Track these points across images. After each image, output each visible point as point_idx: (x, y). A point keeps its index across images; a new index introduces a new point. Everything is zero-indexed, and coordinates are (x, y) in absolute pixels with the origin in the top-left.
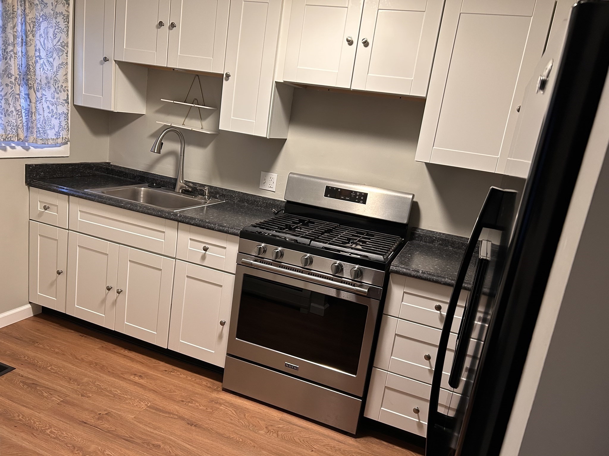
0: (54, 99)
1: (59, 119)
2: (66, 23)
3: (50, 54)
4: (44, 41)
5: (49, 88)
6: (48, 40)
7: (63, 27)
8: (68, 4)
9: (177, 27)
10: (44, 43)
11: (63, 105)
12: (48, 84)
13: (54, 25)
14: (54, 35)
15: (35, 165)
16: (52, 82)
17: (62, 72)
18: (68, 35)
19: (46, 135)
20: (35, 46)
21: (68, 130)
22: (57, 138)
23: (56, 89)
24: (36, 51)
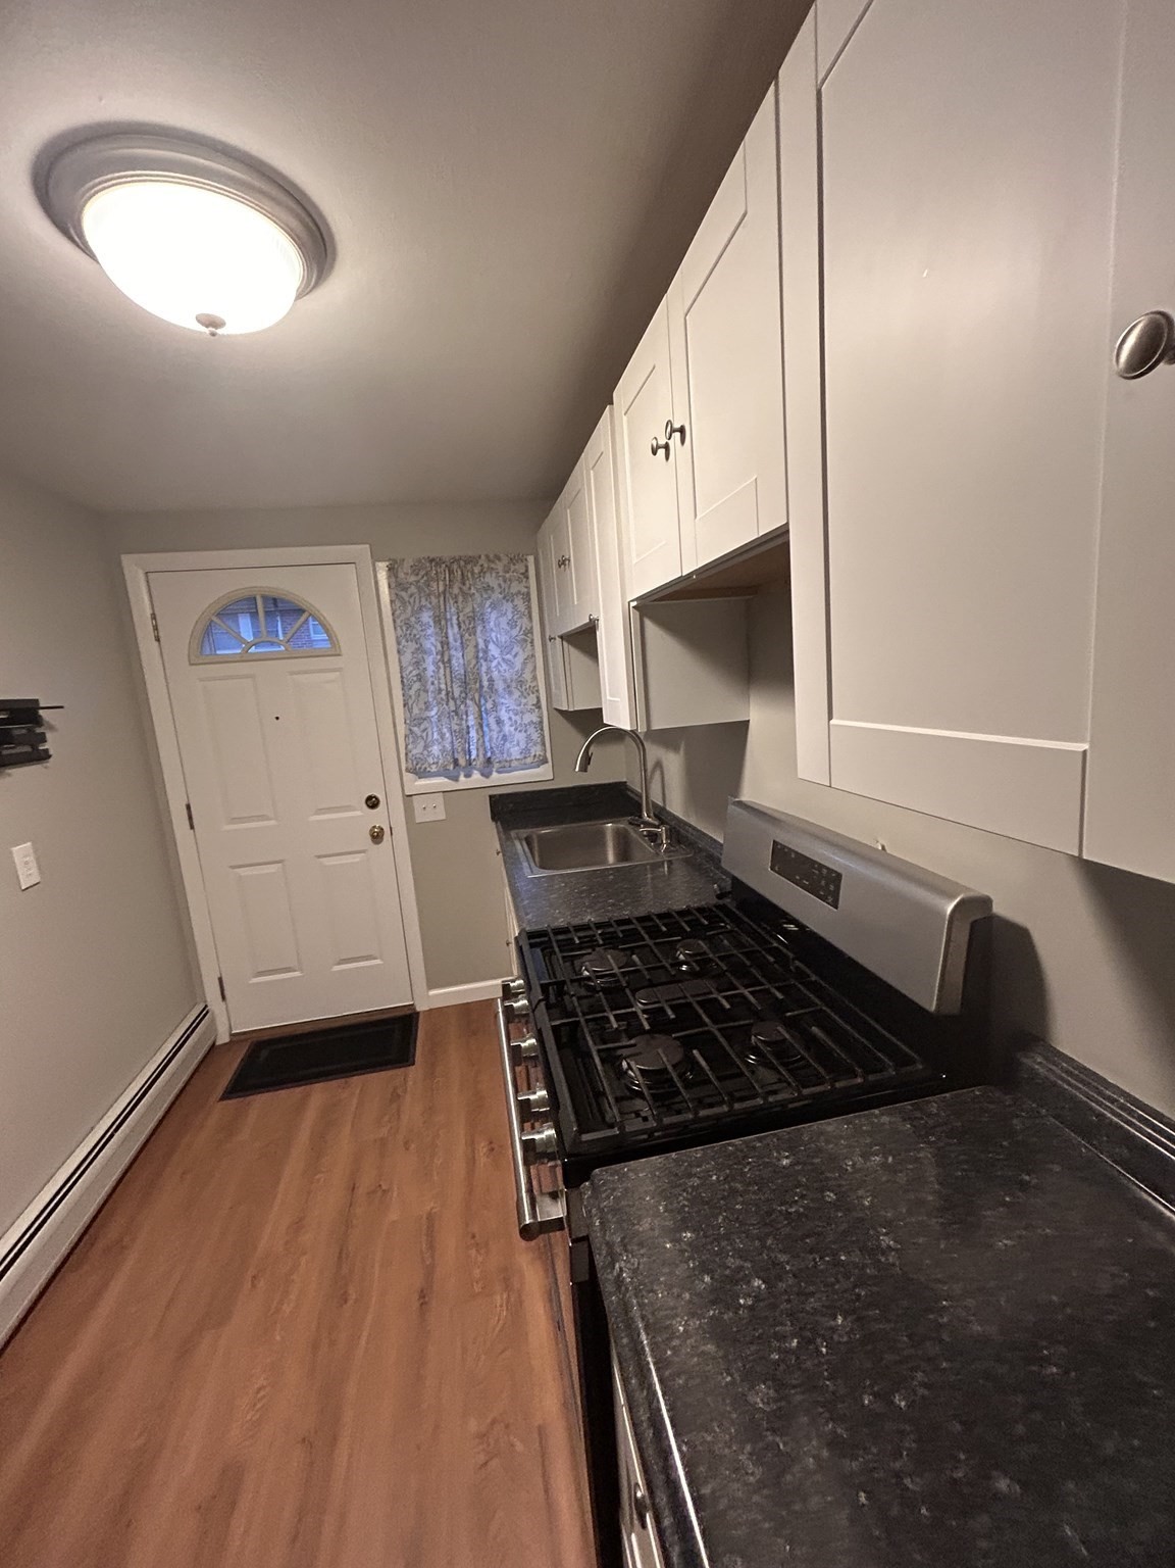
0: (520, 706)
1: (525, 731)
2: (527, 603)
3: (506, 649)
4: (496, 637)
5: (510, 693)
6: (500, 634)
7: (523, 610)
8: (527, 578)
9: (569, 561)
10: (497, 639)
11: (531, 711)
12: (508, 688)
13: (510, 610)
14: (512, 624)
15: (501, 795)
16: (514, 684)
17: (530, 667)
18: (530, 618)
19: (505, 755)
20: (476, 646)
21: (544, 744)
22: (525, 758)
23: (522, 692)
24: (478, 652)
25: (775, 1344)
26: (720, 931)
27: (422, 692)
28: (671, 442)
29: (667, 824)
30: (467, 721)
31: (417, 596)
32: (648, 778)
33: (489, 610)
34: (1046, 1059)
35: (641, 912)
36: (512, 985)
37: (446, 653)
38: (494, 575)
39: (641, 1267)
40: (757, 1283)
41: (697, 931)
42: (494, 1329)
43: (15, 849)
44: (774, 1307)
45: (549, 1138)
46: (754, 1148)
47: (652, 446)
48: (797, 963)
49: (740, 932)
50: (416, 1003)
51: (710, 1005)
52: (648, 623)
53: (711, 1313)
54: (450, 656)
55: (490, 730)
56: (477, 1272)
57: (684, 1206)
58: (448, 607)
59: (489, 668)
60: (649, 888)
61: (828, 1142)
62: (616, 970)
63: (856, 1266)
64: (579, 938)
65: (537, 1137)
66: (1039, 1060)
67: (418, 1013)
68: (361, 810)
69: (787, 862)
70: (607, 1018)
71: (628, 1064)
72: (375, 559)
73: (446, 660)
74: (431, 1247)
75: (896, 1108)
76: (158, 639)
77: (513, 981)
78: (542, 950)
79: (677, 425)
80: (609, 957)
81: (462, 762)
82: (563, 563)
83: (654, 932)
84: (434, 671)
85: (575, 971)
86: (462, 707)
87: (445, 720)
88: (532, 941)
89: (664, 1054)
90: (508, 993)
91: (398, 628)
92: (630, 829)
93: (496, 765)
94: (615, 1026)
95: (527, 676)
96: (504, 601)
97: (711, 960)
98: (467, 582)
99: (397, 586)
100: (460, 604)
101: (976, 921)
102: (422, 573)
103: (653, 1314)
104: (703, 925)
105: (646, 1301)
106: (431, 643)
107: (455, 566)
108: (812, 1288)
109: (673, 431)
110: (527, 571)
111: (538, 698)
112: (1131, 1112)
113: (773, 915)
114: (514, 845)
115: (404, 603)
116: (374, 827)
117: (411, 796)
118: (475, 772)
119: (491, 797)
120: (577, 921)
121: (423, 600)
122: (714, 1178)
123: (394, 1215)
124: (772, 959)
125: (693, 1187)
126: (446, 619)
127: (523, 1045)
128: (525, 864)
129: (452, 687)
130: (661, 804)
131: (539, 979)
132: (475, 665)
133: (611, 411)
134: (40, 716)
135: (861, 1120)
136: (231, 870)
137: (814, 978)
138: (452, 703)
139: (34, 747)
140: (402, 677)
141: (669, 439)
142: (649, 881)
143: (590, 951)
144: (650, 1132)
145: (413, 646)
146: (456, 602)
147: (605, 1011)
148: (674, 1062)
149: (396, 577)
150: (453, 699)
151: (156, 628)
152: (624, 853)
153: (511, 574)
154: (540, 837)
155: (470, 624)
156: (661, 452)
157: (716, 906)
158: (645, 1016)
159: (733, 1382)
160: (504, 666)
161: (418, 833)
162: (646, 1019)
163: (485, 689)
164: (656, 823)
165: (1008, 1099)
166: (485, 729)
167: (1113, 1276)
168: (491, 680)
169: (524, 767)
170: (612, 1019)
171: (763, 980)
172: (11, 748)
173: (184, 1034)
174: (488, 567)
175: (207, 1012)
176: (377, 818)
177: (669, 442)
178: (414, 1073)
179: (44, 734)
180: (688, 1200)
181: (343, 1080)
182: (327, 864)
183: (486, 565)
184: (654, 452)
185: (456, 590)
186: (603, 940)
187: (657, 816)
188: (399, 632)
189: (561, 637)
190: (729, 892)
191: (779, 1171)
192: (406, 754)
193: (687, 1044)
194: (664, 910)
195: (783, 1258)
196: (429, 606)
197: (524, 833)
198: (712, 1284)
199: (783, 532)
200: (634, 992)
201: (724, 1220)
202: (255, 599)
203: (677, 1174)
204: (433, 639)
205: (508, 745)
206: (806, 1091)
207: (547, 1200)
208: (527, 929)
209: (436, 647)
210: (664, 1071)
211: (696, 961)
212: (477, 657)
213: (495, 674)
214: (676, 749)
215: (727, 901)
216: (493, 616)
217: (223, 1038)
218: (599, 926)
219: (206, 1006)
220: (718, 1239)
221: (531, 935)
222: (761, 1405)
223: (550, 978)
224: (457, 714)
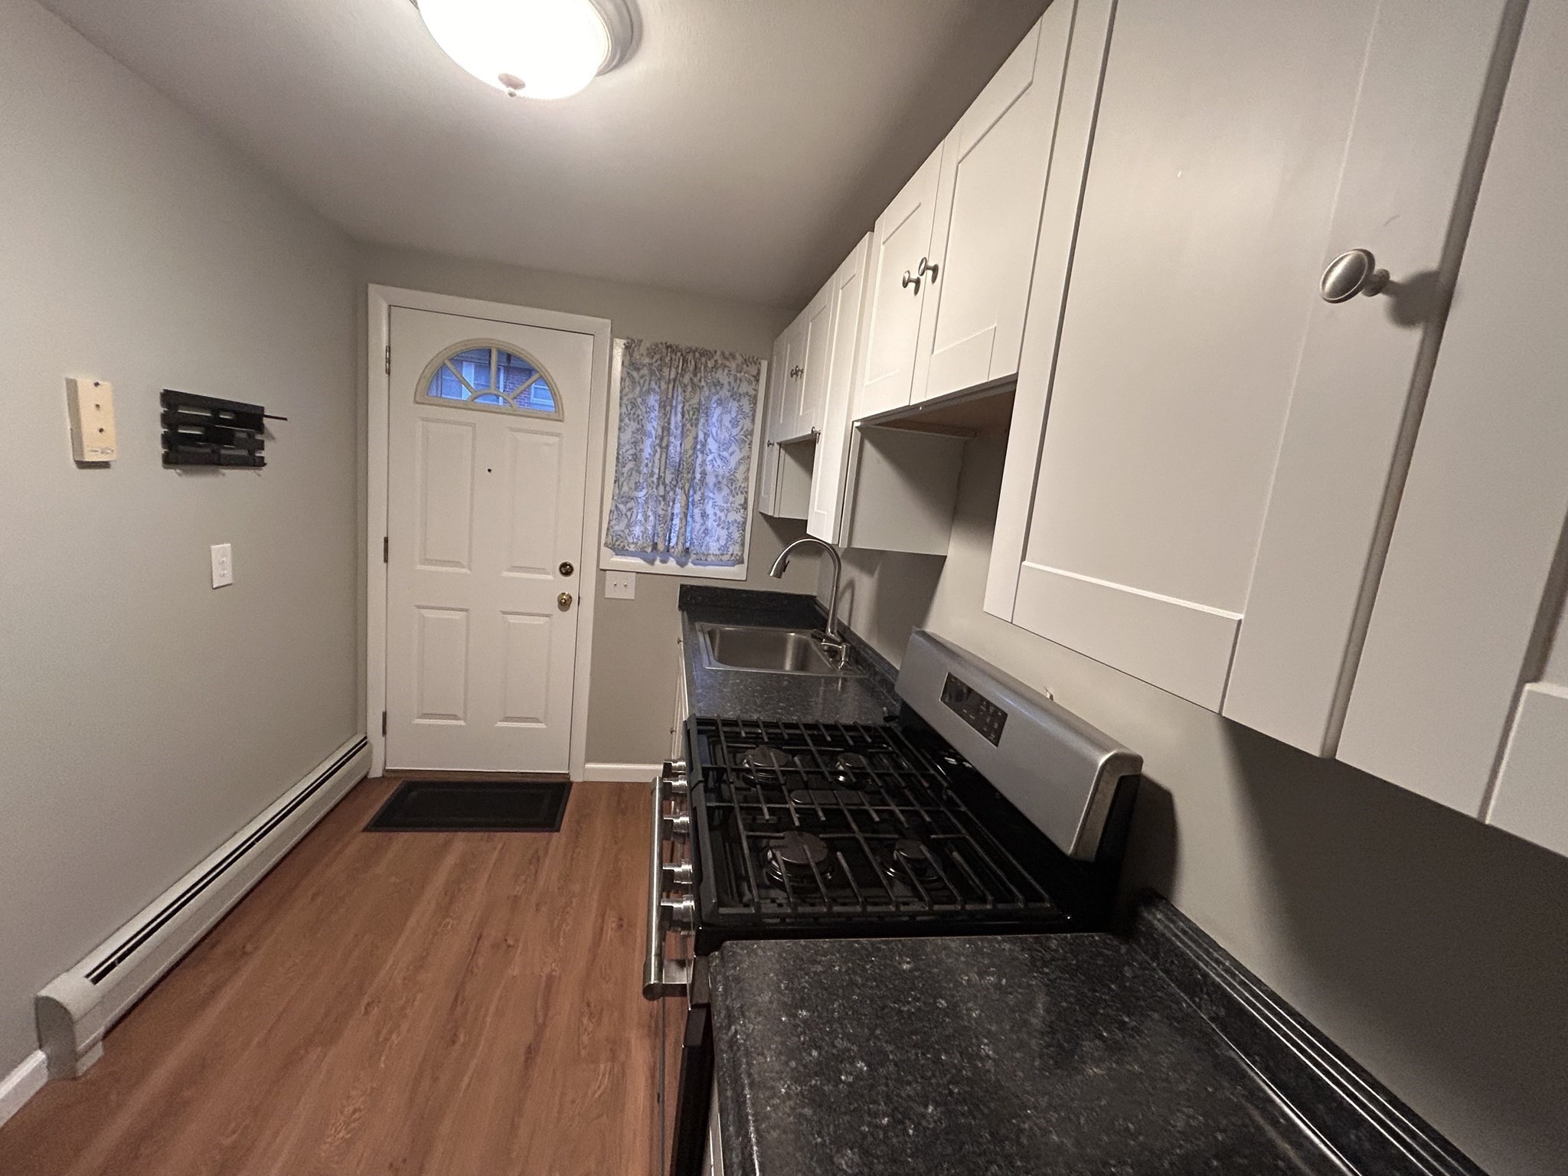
0: (727, 503)
1: (728, 529)
2: (752, 405)
3: (724, 445)
4: (717, 432)
5: (720, 489)
6: (721, 430)
7: (747, 411)
8: (757, 381)
9: (802, 372)
10: (717, 434)
11: (737, 511)
12: (718, 485)
13: (734, 409)
14: (735, 423)
15: (692, 586)
16: (725, 482)
17: (742, 468)
18: (753, 420)
19: (703, 548)
20: (696, 438)
21: (743, 545)
22: (722, 555)
23: (731, 491)
24: (697, 443)
25: (867, 1119)
26: (882, 750)
27: (634, 472)
28: (922, 278)
29: (849, 643)
30: (673, 508)
31: (647, 378)
32: (839, 594)
33: (715, 405)
34: (1166, 915)
35: (809, 720)
36: (673, 765)
37: (665, 439)
38: (726, 371)
39: (756, 1032)
40: (860, 1064)
41: (860, 747)
42: (594, 1094)
43: (213, 547)
44: (872, 1087)
45: (687, 909)
46: (879, 949)
47: (904, 278)
48: (950, 792)
49: (900, 754)
50: (571, 774)
51: (862, 816)
52: (868, 446)
53: (813, 1082)
54: (669, 442)
55: (694, 521)
56: (585, 1039)
57: (805, 988)
58: (675, 395)
59: (704, 461)
60: (820, 700)
61: (948, 956)
62: (776, 767)
63: (955, 1066)
64: (746, 733)
65: (676, 905)
66: (1159, 916)
67: (571, 783)
68: (554, 573)
69: (959, 695)
70: (761, 810)
71: (773, 854)
72: (614, 334)
73: (664, 445)
74: (547, 1007)
75: (1019, 938)
76: (388, 372)
77: (675, 762)
78: (708, 738)
79: (931, 264)
80: (772, 754)
81: (661, 547)
82: (796, 373)
83: (819, 740)
84: (650, 454)
85: (735, 762)
86: (671, 494)
87: (651, 503)
88: (702, 728)
89: (810, 851)
90: (669, 772)
91: (624, 406)
92: (811, 641)
93: (693, 557)
94: (767, 817)
95: (740, 476)
96: (731, 400)
97: (868, 774)
98: (699, 375)
99: (631, 365)
100: (688, 394)
101: (1123, 776)
102: (657, 356)
103: (759, 1073)
104: (866, 742)
105: (755, 1062)
106: (653, 426)
107: (690, 357)
108: (910, 1078)
109: (927, 268)
110: (759, 374)
111: (746, 499)
112: (1233, 976)
113: (937, 745)
114: (697, 636)
115: (633, 381)
116: (564, 594)
117: (605, 570)
118: (671, 559)
119: (682, 586)
120: (746, 717)
121: (653, 383)
122: (837, 968)
123: (515, 970)
124: (926, 785)
125: (815, 973)
126: (671, 406)
127: (675, 821)
128: (705, 657)
129: (665, 472)
130: (846, 624)
131: (702, 763)
132: (690, 457)
133: (871, 239)
134: (263, 425)
135: (983, 942)
136: (416, 610)
137: (963, 809)
138: (661, 488)
139: (251, 453)
140: (618, 453)
141: (922, 275)
142: (821, 693)
143: (754, 746)
144: (783, 918)
145: (634, 425)
146: (684, 391)
147: (760, 803)
148: (817, 860)
149: (631, 356)
150: (664, 484)
151: (389, 361)
152: (802, 663)
153: (742, 374)
154: (723, 633)
155: (694, 414)
156: (912, 286)
157: (884, 728)
158: (797, 815)
159: (823, 1144)
160: (719, 462)
161: (605, 608)
162: (798, 818)
163: (696, 481)
164: (839, 640)
165: (1123, 950)
166: (689, 519)
167: (1189, 1116)
168: (704, 473)
169: (721, 563)
170: (765, 811)
171: (915, 802)
172: (231, 449)
173: (341, 759)
174: (722, 364)
175: (365, 744)
176: (569, 585)
177: (921, 277)
178: (557, 840)
179: (263, 442)
180: (810, 984)
181: (487, 834)
182: (511, 621)
183: (720, 362)
184: (905, 285)
185: (686, 379)
186: (769, 738)
187: (840, 635)
188: (624, 410)
189: (780, 444)
190: (897, 717)
191: (898, 973)
192: (608, 529)
193: (832, 846)
194: (831, 722)
195: (889, 1048)
196: (657, 390)
197: (709, 626)
198: (818, 1059)
199: (1011, 382)
200: (790, 791)
201: (839, 1006)
202: (490, 351)
203: (802, 959)
204: (655, 424)
205: (707, 538)
206: (936, 907)
207: (674, 967)
208: (698, 715)
209: (656, 431)
210: (808, 866)
211: (854, 774)
212: (695, 448)
213: (709, 468)
214: (870, 572)
215: (893, 724)
216: (718, 411)
217: (376, 772)
218: (767, 725)
219: (366, 738)
220: (829, 1022)
221: (701, 722)
222: (844, 1167)
223: (712, 764)
224: (664, 500)
